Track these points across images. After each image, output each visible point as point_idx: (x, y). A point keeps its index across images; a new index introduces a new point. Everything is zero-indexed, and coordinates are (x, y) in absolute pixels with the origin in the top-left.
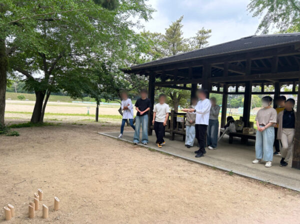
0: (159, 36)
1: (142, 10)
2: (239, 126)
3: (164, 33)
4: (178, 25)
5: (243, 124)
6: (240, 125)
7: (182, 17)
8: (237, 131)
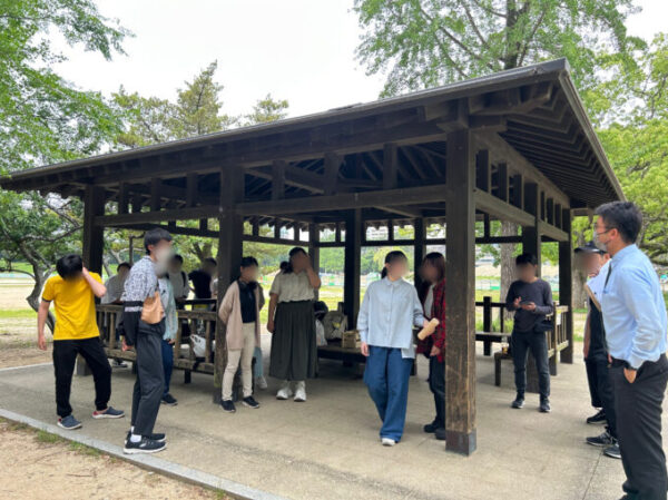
0: (162, 108)
1: (91, 29)
2: (334, 328)
3: (174, 100)
4: (207, 82)
5: (345, 321)
6: (337, 325)
7: (215, 64)
8: (329, 341)
